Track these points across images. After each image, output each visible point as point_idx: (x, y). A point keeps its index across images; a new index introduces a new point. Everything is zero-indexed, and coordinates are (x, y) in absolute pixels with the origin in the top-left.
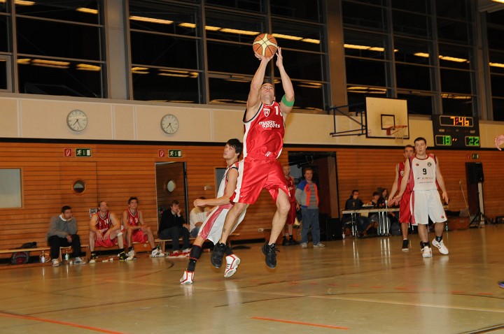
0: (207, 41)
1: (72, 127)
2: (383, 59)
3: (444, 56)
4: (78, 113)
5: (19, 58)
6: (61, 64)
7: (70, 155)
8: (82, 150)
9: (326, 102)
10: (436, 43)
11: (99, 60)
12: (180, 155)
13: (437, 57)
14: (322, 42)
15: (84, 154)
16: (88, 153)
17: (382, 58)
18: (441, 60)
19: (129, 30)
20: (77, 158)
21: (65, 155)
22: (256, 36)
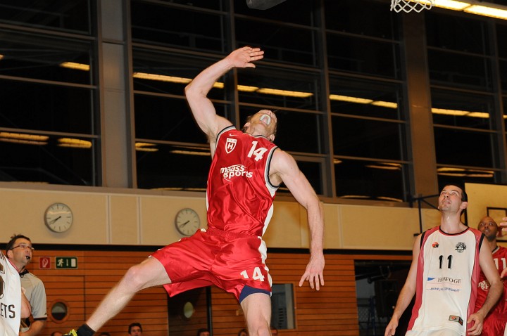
0: (240, 106)
1: (51, 226)
2: (488, 129)
4: (60, 207)
6: (37, 138)
7: (48, 266)
8: (64, 260)
9: (408, 189)
11: (90, 133)
14: (400, 105)
15: (67, 264)
16: (73, 264)
17: (487, 127)
19: (132, 92)
20: (57, 271)
21: (41, 266)
22: (307, 98)
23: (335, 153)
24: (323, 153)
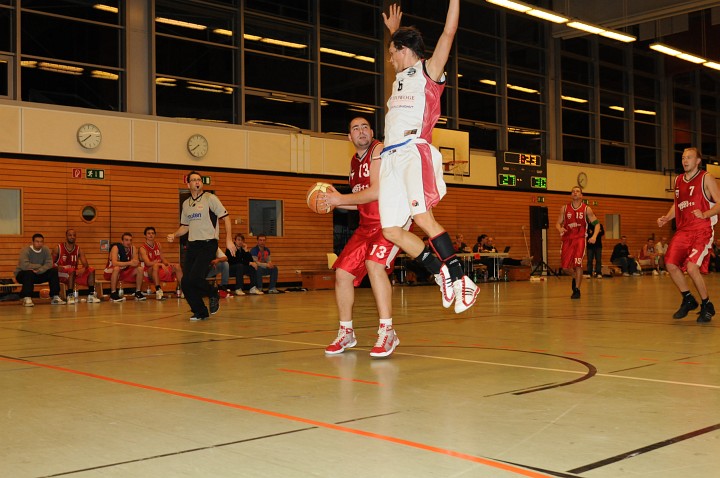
0: (245, 52)
1: (83, 143)
3: (512, 85)
4: (91, 127)
5: (23, 59)
6: (74, 69)
7: (80, 176)
8: (94, 172)
10: (505, 69)
11: (117, 67)
12: (208, 182)
13: (505, 86)
14: (376, 60)
15: (96, 173)
16: (101, 175)
18: (509, 89)
19: (154, 33)
20: (87, 181)
21: (74, 176)
22: (302, 49)
23: (322, 96)
24: (312, 95)
